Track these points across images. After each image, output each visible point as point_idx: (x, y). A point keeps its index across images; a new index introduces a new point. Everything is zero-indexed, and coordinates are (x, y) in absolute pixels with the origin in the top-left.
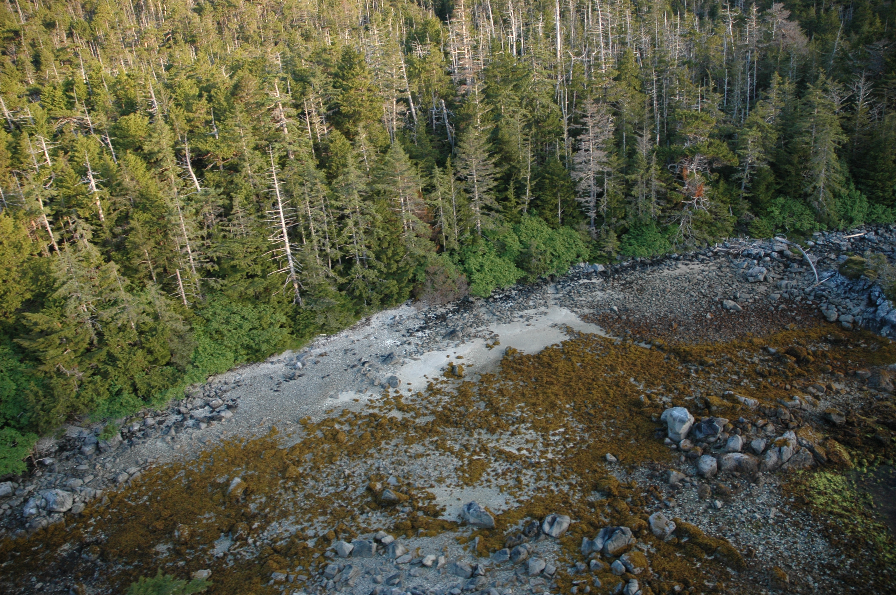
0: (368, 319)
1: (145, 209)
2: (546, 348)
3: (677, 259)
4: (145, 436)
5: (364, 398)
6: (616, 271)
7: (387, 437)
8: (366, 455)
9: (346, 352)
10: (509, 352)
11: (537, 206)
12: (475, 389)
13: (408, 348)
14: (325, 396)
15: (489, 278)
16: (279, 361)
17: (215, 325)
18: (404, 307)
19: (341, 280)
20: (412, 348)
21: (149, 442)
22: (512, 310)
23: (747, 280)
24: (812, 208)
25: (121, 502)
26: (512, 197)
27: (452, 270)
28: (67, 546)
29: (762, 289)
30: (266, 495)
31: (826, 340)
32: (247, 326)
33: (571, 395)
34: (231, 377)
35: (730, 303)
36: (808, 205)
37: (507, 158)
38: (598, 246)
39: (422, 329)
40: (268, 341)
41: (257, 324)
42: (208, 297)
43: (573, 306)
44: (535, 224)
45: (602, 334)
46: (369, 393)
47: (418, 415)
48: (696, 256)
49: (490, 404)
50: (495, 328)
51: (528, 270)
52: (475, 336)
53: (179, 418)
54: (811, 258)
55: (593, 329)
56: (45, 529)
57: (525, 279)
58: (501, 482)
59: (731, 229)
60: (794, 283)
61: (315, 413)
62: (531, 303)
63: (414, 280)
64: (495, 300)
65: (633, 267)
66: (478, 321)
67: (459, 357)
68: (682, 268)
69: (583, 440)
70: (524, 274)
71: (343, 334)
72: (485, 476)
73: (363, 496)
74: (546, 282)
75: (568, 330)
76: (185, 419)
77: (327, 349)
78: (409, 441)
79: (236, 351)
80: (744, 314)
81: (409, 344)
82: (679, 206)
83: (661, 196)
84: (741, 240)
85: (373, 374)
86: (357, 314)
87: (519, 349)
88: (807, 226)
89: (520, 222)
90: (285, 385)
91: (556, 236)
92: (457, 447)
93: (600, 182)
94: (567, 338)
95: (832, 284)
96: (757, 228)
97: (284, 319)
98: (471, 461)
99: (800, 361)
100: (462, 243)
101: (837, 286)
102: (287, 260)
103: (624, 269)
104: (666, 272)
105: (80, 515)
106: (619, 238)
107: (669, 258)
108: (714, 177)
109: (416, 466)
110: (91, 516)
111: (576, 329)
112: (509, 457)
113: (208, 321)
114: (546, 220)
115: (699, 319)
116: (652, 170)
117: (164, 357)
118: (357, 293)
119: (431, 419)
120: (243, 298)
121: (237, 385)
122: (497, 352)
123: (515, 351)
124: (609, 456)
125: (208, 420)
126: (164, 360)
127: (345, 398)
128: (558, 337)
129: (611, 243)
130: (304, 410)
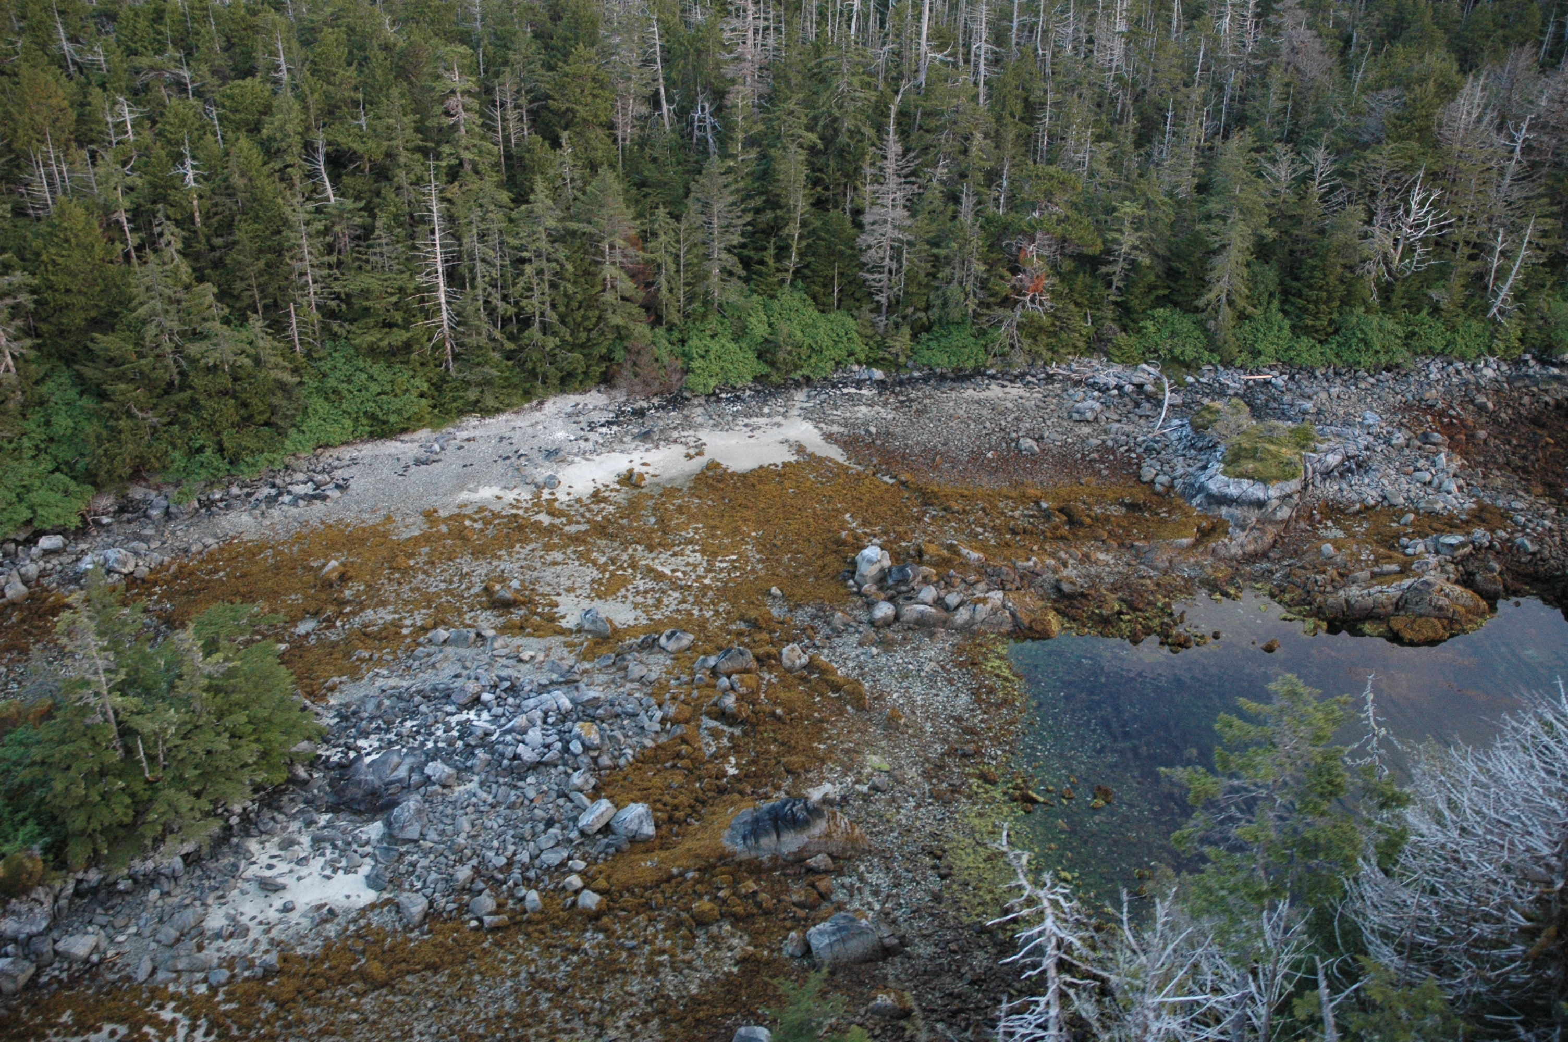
0: (541, 403)
1: (256, 219)
2: (761, 467)
3: (993, 377)
4: (228, 507)
5: (510, 496)
6: (901, 383)
7: (525, 541)
8: (494, 556)
9: (501, 439)
10: (713, 465)
11: (804, 278)
12: (650, 503)
13: (582, 444)
14: (462, 488)
15: (715, 368)
16: (412, 441)
17: (331, 382)
18: (594, 393)
19: (510, 346)
20: (589, 446)
21: (232, 515)
22: (735, 415)
23: (1070, 417)
24: (1206, 330)
25: (191, 574)
26: (771, 262)
27: (663, 350)
29: (1086, 430)
30: (366, 583)
31: (1122, 504)
32: (375, 388)
33: (763, 523)
34: (347, 453)
35: (1027, 443)
36: (1201, 325)
37: (773, 203)
38: (881, 345)
39: (609, 424)
40: (399, 412)
41: (388, 388)
42: (329, 344)
43: (820, 419)
44: (796, 304)
45: (841, 459)
46: (517, 491)
47: (570, 523)
48: (1021, 376)
49: (661, 521)
50: (705, 435)
51: (772, 364)
52: (675, 441)
53: (273, 492)
54: (1168, 397)
55: (836, 453)
57: (767, 376)
58: (639, 599)
59: (1081, 344)
60: (1129, 428)
61: (445, 507)
62: (766, 410)
63: (607, 358)
64: (719, 400)
65: (926, 380)
66: (687, 423)
67: (644, 464)
68: (995, 391)
69: (753, 570)
70: (764, 369)
71: (502, 418)
72: (622, 592)
73: (476, 595)
74: (798, 385)
75: (800, 449)
76: (280, 494)
77: (477, 433)
78: (548, 548)
79: (356, 420)
80: (1034, 459)
81: (587, 440)
82: (1007, 302)
83: (980, 283)
84: (1095, 362)
85: (530, 470)
86: (528, 395)
87: (724, 464)
88: (1190, 354)
89: (772, 297)
90: (413, 469)
91: (821, 323)
92: (602, 560)
93: (897, 254)
94: (793, 459)
95: (1174, 437)
96: (1120, 348)
97: (425, 387)
98: (612, 576)
99: (1072, 521)
100: (687, 316)
101: (1180, 439)
102: (440, 310)
103: (912, 381)
104: (970, 391)
105: (143, 581)
106: (915, 336)
107: (983, 374)
109: (548, 574)
110: (155, 583)
111: (809, 450)
112: (660, 576)
113: (325, 375)
114: (814, 298)
115: (976, 457)
116: (973, 246)
117: (261, 413)
118: (530, 365)
119: (583, 527)
120: (373, 352)
121: (354, 462)
122: (697, 464)
123: (718, 465)
124: (775, 590)
125: (310, 498)
126: (261, 419)
127: (486, 493)
128: (782, 456)
129: (901, 341)
130: (428, 502)
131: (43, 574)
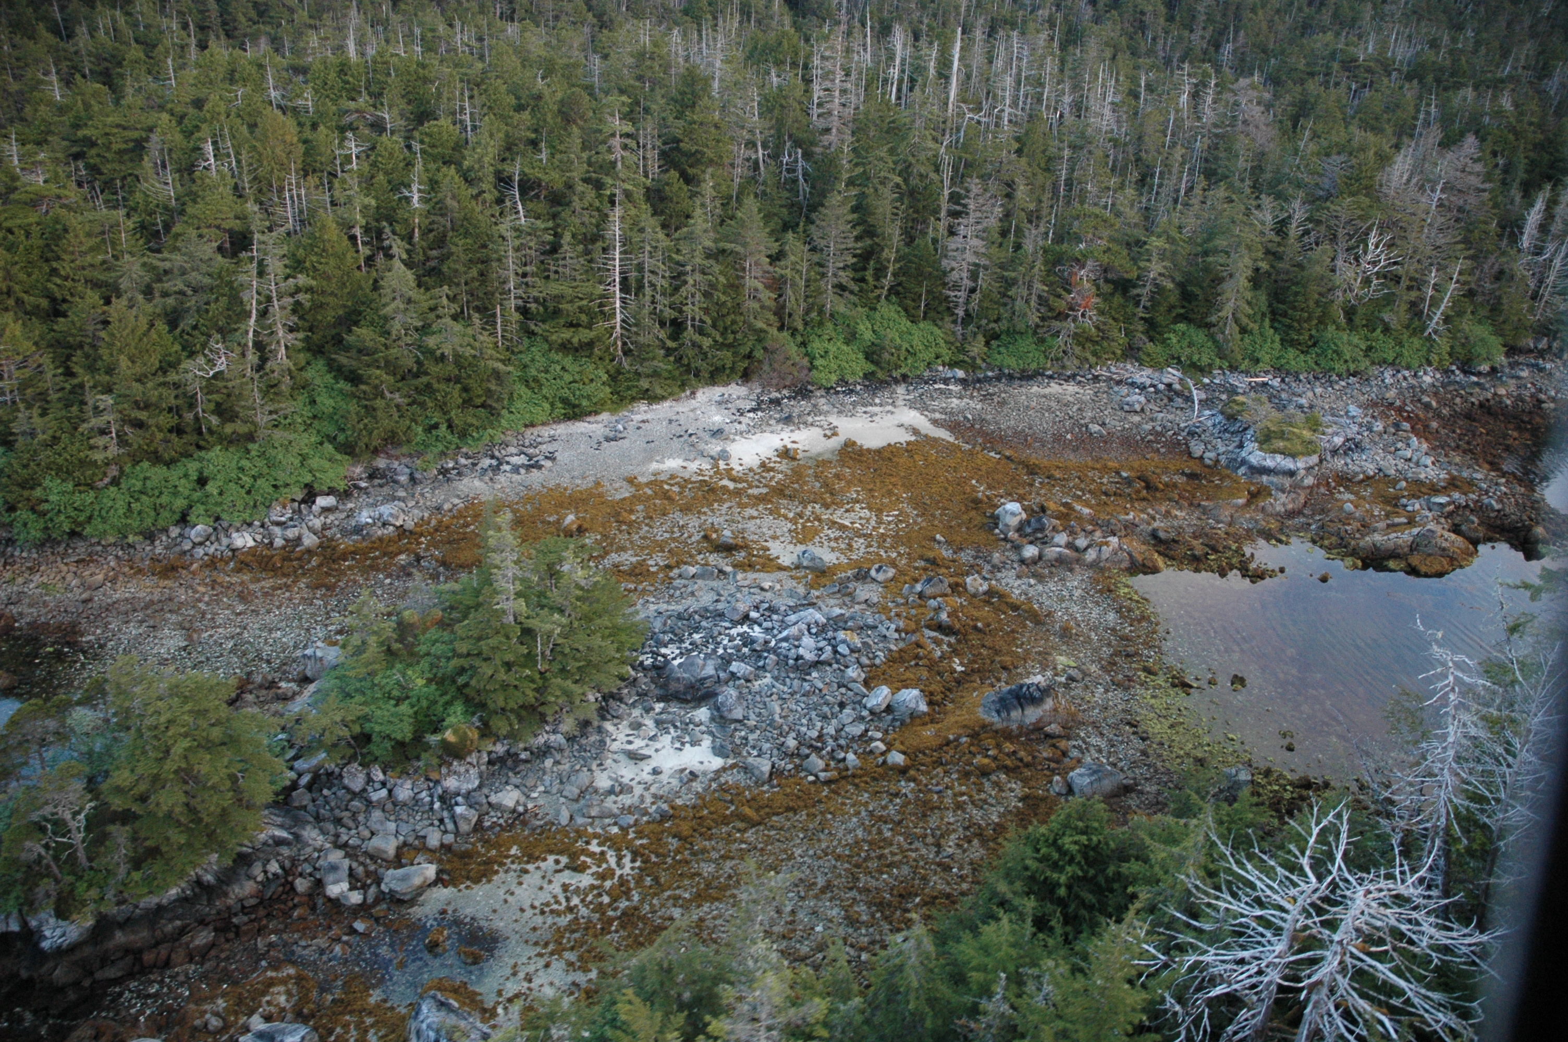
0: (693, 393)
1: (467, 235)
3: (1051, 377)
4: (459, 474)
5: (693, 466)
6: (979, 381)
7: (721, 501)
8: (699, 512)
9: (670, 421)
10: (849, 444)
11: (897, 294)
12: (811, 472)
13: (738, 426)
14: (651, 459)
15: (834, 366)
16: (596, 422)
17: (533, 372)
18: (733, 385)
19: (670, 344)
20: (743, 427)
21: (466, 480)
22: (854, 404)
23: (1122, 409)
24: (1215, 341)
25: (448, 527)
26: (870, 279)
27: (793, 350)
29: (1137, 419)
30: (601, 533)
31: (1183, 474)
32: (568, 377)
33: (909, 487)
34: (546, 432)
35: (1095, 428)
36: (1212, 337)
37: (870, 232)
38: (962, 350)
39: (753, 410)
40: (588, 397)
41: (577, 377)
42: (526, 341)
43: (923, 408)
44: (894, 315)
45: (952, 440)
46: (697, 463)
47: (751, 487)
48: (1073, 376)
49: (826, 485)
50: (834, 420)
51: (877, 363)
53: (494, 462)
54: (1197, 395)
55: (943, 434)
56: (380, 539)
57: (873, 373)
58: (833, 544)
59: (1119, 352)
60: (1170, 417)
61: (643, 475)
62: (877, 401)
63: (749, 356)
64: (837, 393)
65: (998, 379)
66: (816, 410)
68: (1054, 388)
69: (915, 522)
70: (872, 368)
71: (666, 404)
72: (817, 539)
73: (698, 542)
74: (896, 381)
75: (916, 432)
76: (500, 464)
77: (648, 416)
78: (742, 506)
79: (552, 404)
80: (1106, 440)
81: (740, 423)
82: (1061, 316)
83: (1042, 300)
84: (1129, 366)
85: (702, 446)
86: (683, 386)
88: (1205, 360)
89: (875, 309)
90: (605, 444)
91: (914, 329)
92: (791, 515)
93: (974, 276)
94: (913, 438)
95: (1210, 423)
96: (1149, 355)
97: (605, 377)
98: (804, 527)
99: (1148, 487)
100: (806, 324)
101: (1214, 425)
102: (615, 313)
103: (988, 380)
104: (1035, 389)
105: (411, 532)
106: (987, 344)
107: (1043, 375)
108: (1107, 288)
109: (751, 526)
110: (422, 535)
111: (923, 432)
112: (842, 527)
113: (525, 366)
114: (906, 310)
115: (1058, 438)
116: (1036, 270)
117: (479, 396)
118: (685, 361)
119: (764, 491)
120: (565, 347)
121: (553, 439)
122: (835, 443)
123: (854, 443)
124: (938, 537)
125: (528, 467)
126: (478, 401)
127: (673, 464)
128: (904, 437)
129: (977, 347)
130: (629, 470)
131: (325, 527)
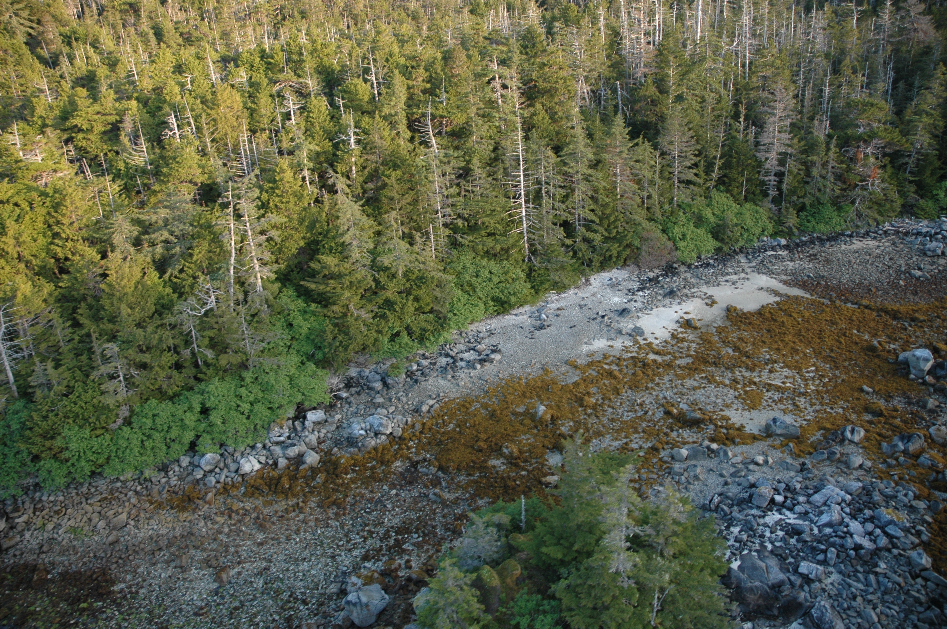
0: (588, 280)
2: (763, 306)
3: (851, 236)
4: (424, 375)
5: (618, 345)
6: (797, 245)
9: (581, 307)
10: (729, 310)
12: (716, 338)
13: (636, 305)
14: (580, 342)
16: (521, 313)
17: (468, 278)
19: (568, 242)
20: (639, 305)
21: (431, 380)
22: (715, 275)
23: (925, 254)
25: (431, 429)
26: (702, 174)
27: (659, 236)
28: (398, 463)
29: (942, 261)
30: (572, 420)
32: (496, 280)
34: (482, 327)
35: (916, 273)
38: (780, 222)
39: (640, 289)
41: (503, 278)
43: (770, 273)
44: (724, 200)
45: (808, 296)
46: (620, 341)
47: (675, 358)
48: (867, 234)
49: (737, 349)
50: (707, 290)
51: (722, 241)
52: (693, 296)
53: (450, 360)
55: (800, 292)
56: (375, 449)
57: (720, 249)
58: (781, 406)
59: (898, 210)
61: (578, 357)
62: (730, 270)
63: (630, 245)
64: (697, 267)
65: (812, 242)
66: (687, 284)
67: (686, 313)
68: (857, 244)
69: (835, 376)
70: (719, 244)
71: (571, 291)
72: (765, 403)
73: (665, 418)
74: (738, 253)
75: (776, 293)
76: (456, 361)
77: (562, 304)
78: (680, 377)
79: (487, 303)
80: (934, 282)
81: (636, 301)
83: (837, 177)
84: (907, 220)
85: (616, 325)
86: (579, 276)
87: (738, 307)
89: (710, 197)
90: (537, 333)
92: (727, 381)
94: (778, 299)
98: (746, 392)
103: (805, 244)
104: (843, 247)
105: (400, 438)
106: (798, 215)
107: (843, 235)
108: (885, 161)
109: (699, 395)
110: (410, 439)
111: (782, 292)
112: (778, 388)
113: (459, 274)
114: (733, 196)
115: (894, 285)
116: (831, 153)
117: (428, 304)
119: (689, 360)
120: (488, 254)
121: (491, 333)
122: (719, 309)
123: (735, 309)
124: (865, 387)
125: (482, 361)
127: (600, 344)
128: (772, 299)
129: (792, 220)
130: (566, 353)
131: (320, 442)
